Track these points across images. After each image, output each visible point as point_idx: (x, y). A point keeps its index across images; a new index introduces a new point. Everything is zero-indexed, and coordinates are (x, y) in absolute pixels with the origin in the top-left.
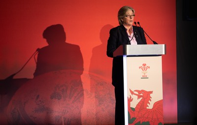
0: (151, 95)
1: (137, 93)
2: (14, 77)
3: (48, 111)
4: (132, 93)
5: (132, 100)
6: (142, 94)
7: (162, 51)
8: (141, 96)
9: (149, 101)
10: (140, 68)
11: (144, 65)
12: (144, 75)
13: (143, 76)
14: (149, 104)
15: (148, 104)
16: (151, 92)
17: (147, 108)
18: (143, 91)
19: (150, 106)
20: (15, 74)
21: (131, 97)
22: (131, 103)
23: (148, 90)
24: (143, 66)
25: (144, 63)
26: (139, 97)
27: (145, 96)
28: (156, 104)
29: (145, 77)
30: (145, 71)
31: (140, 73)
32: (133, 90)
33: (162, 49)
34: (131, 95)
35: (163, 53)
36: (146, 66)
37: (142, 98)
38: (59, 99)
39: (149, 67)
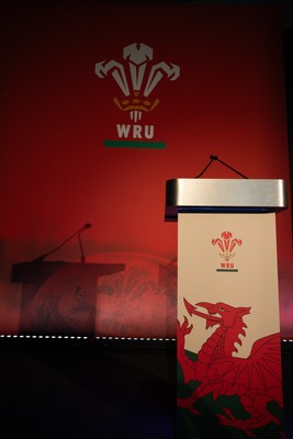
0: (245, 318)
1: (205, 311)
4: (191, 309)
5: (189, 331)
6: (218, 315)
7: (277, 197)
8: (215, 321)
9: (240, 336)
10: (214, 242)
11: (227, 235)
12: (225, 262)
13: (223, 265)
14: (240, 343)
15: (236, 345)
16: (246, 311)
17: (234, 354)
18: (221, 307)
19: (243, 351)
21: (186, 322)
22: (186, 336)
23: (236, 305)
24: (223, 239)
25: (227, 231)
26: (210, 322)
27: (229, 320)
28: (260, 345)
29: (227, 268)
30: (227, 252)
31: (216, 256)
32: (193, 303)
33: (276, 191)
34: (188, 315)
35: (281, 204)
36: (231, 239)
37: (218, 326)
38: (110, 294)
39: (240, 242)
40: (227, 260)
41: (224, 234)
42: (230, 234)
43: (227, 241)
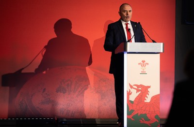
0: (149, 89)
1: (136, 87)
2: (23, 72)
3: (54, 103)
4: (131, 87)
5: (131, 94)
6: (140, 89)
7: (160, 49)
9: (147, 95)
10: (139, 64)
11: (143, 61)
14: (147, 97)
15: (146, 98)
16: (149, 87)
17: (145, 101)
18: (141, 86)
19: (148, 100)
20: (23, 69)
21: (130, 91)
22: (130, 96)
23: (146, 85)
26: (138, 91)
27: (143, 90)
28: (153, 98)
29: (143, 73)
30: (143, 68)
31: (140, 69)
32: (132, 85)
33: (160, 47)
34: (130, 89)
35: (162, 51)
36: (145, 63)
37: (140, 92)
38: (64, 93)
39: (148, 64)
43: (143, 64)
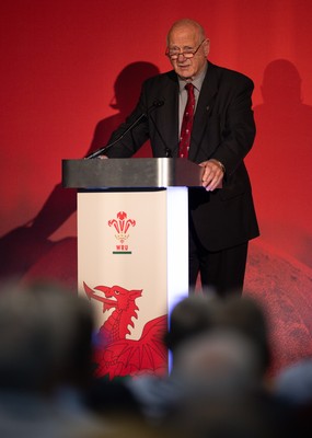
6: (113, 299)
8: (112, 304)
9: (133, 319)
10: (110, 223)
11: (122, 216)
12: (119, 244)
13: (118, 247)
15: (129, 327)
16: (138, 293)
17: (128, 337)
24: (118, 220)
25: (121, 210)
29: (123, 251)
30: (122, 234)
32: (92, 287)
36: (126, 220)
37: (114, 309)
39: (134, 223)
40: (122, 241)
41: (119, 215)
42: (125, 215)
43: (122, 222)
